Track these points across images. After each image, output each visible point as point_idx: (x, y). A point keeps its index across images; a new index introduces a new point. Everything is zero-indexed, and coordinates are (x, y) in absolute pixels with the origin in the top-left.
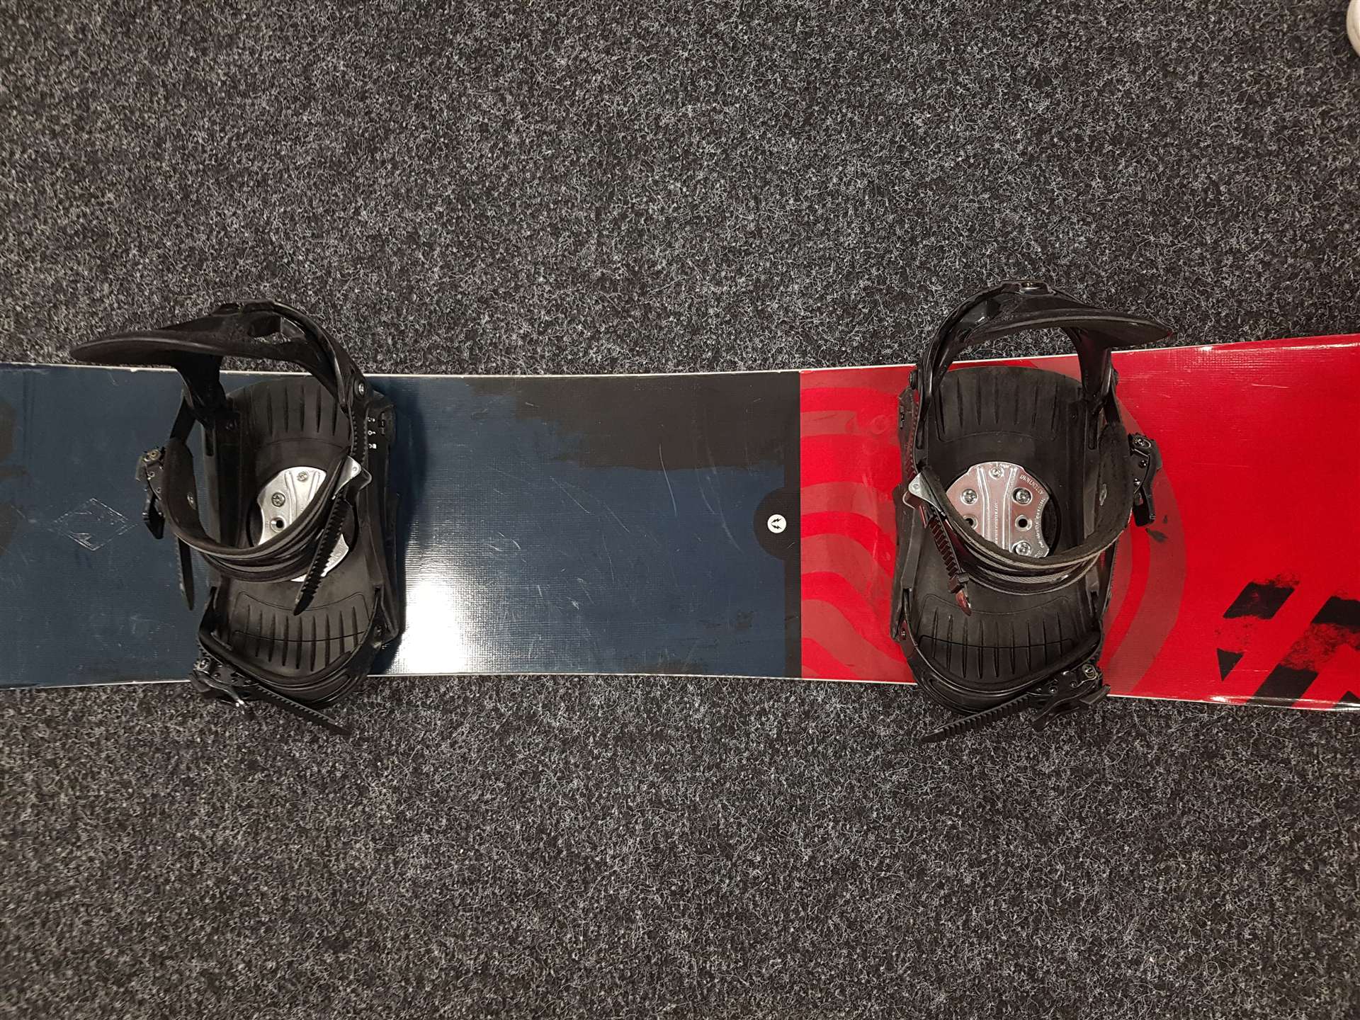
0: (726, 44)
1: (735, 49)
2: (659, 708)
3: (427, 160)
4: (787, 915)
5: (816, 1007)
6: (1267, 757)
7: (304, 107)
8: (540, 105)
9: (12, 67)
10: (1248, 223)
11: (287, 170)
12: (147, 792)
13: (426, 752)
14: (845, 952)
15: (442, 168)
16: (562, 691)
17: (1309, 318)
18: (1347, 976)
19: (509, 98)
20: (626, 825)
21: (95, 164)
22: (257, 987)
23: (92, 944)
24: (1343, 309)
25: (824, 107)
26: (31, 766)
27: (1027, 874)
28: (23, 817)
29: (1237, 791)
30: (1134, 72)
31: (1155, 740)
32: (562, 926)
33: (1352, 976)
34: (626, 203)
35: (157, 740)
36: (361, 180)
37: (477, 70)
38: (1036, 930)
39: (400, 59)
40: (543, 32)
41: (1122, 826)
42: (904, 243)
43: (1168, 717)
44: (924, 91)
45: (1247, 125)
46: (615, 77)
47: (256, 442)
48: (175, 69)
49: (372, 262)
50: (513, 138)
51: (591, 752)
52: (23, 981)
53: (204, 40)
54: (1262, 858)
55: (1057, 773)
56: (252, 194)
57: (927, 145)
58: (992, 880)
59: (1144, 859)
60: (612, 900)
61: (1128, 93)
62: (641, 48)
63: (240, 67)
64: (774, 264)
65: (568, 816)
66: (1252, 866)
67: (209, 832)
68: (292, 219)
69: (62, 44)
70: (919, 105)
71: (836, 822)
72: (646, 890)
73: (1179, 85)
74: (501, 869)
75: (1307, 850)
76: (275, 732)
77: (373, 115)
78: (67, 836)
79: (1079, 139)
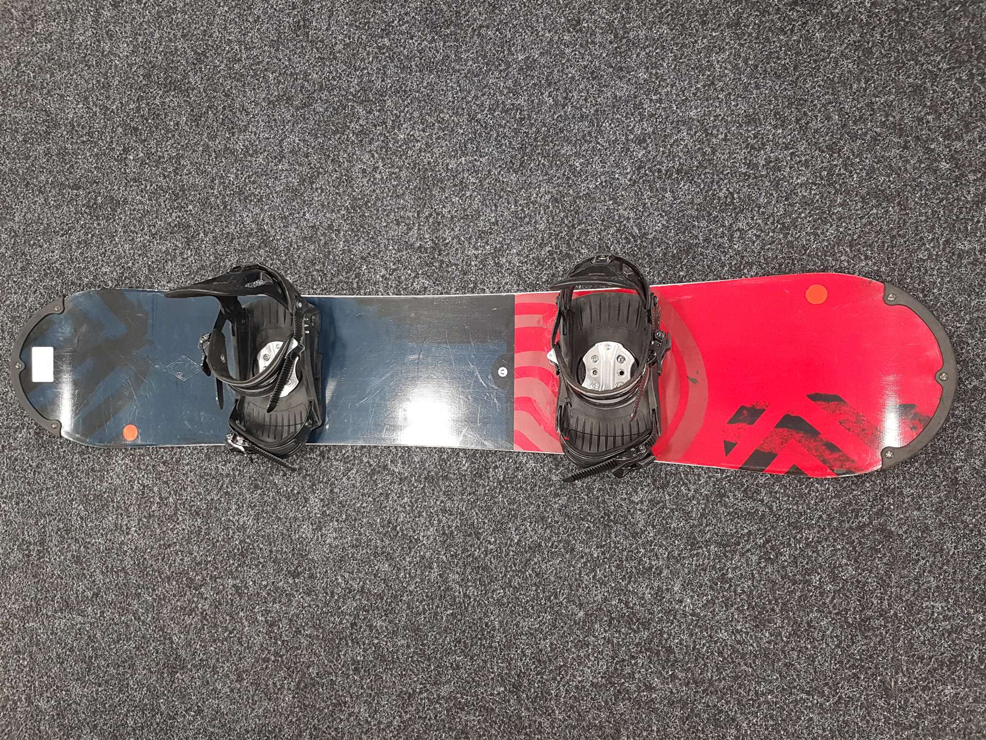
0: (482, 125)
1: (486, 128)
2: (446, 463)
3: (337, 188)
4: (506, 569)
5: (520, 615)
6: (751, 498)
7: (280, 161)
8: (391, 159)
9: (146, 143)
10: (749, 215)
11: (271, 193)
12: (209, 498)
13: (336, 482)
14: (534, 588)
15: (344, 192)
16: (400, 454)
17: (780, 265)
18: (791, 614)
19: (376, 155)
20: (430, 521)
21: (184, 191)
22: (258, 594)
23: (184, 570)
24: (801, 259)
25: (530, 157)
26: (157, 484)
27: (625, 553)
28: (154, 508)
29: (735, 515)
30: (690, 134)
31: (692, 487)
32: (399, 569)
33: (794, 614)
34: (432, 208)
35: (213, 473)
36: (306, 198)
37: (361, 141)
38: (629, 582)
39: (325, 136)
40: (393, 121)
41: (674, 531)
42: (569, 227)
43: (699, 475)
44: (580, 147)
45: (750, 161)
46: (427, 144)
47: (257, 329)
48: (219, 143)
49: (311, 239)
50: (378, 176)
51: (413, 485)
52: (154, 586)
53: (233, 128)
54: (748, 550)
55: (642, 502)
56: (256, 205)
57: (581, 176)
58: (608, 556)
59: (685, 548)
60: (423, 557)
61: (686, 145)
62: (440, 128)
63: (250, 141)
64: (504, 239)
65: (402, 515)
66: (742, 555)
67: (237, 518)
68: (274, 218)
69: (168, 131)
70: (577, 155)
71: (531, 523)
72: (439, 553)
73: (714, 140)
74: (371, 540)
75: (772, 548)
76: (266, 470)
77: (312, 165)
78: (172, 518)
79: (660, 171)
